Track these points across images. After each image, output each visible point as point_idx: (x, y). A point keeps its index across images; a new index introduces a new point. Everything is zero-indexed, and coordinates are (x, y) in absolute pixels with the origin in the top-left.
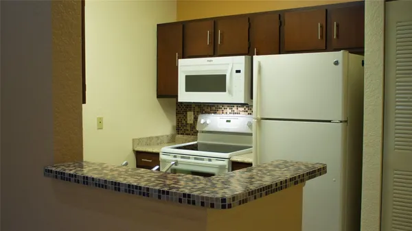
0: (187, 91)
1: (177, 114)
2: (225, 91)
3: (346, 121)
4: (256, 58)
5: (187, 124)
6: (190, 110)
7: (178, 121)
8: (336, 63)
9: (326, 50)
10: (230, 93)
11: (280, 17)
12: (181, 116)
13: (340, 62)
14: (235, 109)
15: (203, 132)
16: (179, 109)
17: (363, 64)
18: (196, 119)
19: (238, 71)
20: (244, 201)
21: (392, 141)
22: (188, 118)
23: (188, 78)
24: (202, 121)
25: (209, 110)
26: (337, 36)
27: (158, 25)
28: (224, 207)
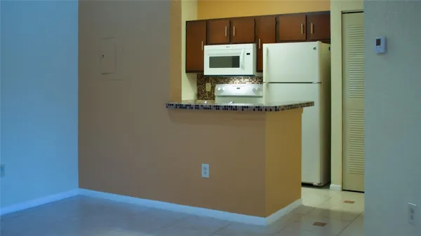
0: (210, 67)
1: (198, 84)
2: (239, 67)
3: (320, 83)
4: (265, 46)
5: (205, 92)
6: (208, 82)
7: (198, 90)
8: (315, 49)
9: (306, 40)
10: (243, 68)
11: (276, 19)
12: (201, 86)
13: (317, 48)
14: (242, 80)
15: (219, 96)
16: (199, 82)
17: (330, 49)
18: (213, 88)
19: (248, 54)
20: (283, 109)
21: (348, 93)
22: (207, 87)
23: (211, 59)
24: (219, 89)
25: (222, 81)
26: (313, 32)
27: (187, 22)
28: (276, 110)
